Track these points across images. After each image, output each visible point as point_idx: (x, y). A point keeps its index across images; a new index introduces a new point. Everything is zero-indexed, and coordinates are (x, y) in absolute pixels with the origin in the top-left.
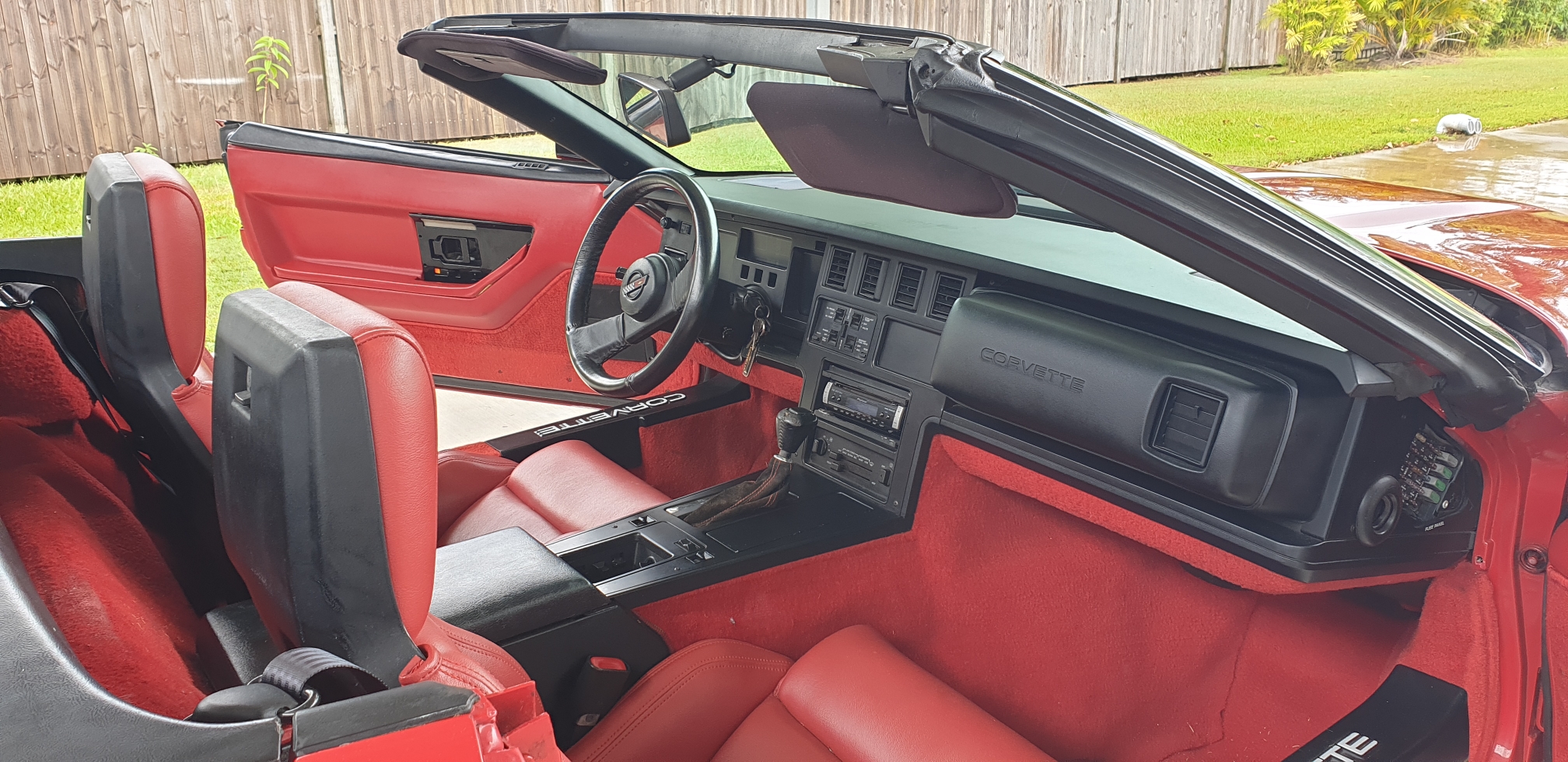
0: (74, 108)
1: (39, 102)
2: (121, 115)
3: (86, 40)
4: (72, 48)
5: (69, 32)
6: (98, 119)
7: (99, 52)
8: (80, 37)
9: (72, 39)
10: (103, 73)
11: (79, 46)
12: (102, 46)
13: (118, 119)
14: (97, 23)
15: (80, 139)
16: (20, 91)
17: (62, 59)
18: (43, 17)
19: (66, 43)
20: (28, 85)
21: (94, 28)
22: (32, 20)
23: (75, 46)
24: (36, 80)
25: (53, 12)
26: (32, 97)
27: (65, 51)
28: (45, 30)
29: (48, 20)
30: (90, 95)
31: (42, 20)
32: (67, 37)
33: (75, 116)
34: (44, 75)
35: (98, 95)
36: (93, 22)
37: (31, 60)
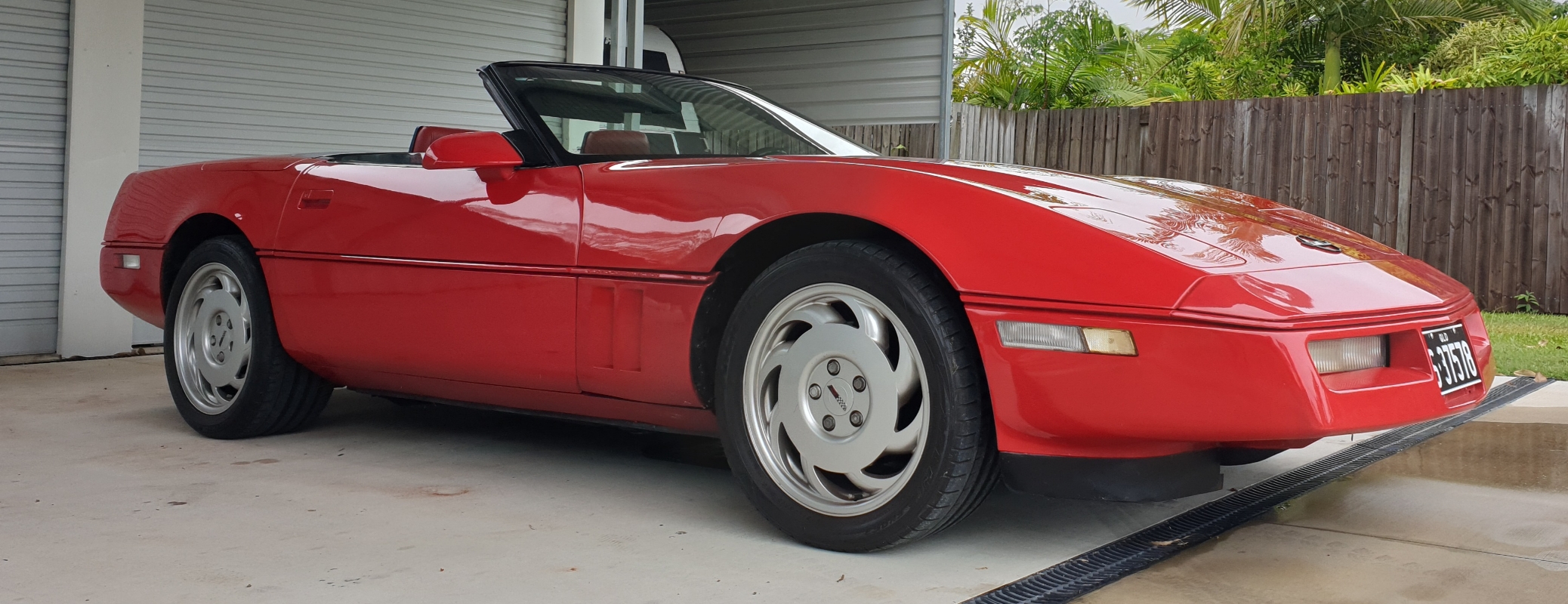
0: (1477, 255)
1: (1451, 248)
2: (1515, 264)
3: (1499, 200)
4: (1486, 206)
5: (1487, 193)
6: (1495, 266)
7: (1508, 210)
8: (1494, 198)
9: (1487, 199)
10: (1507, 227)
11: (1492, 204)
12: (1511, 205)
13: (1512, 269)
14: (1511, 187)
15: (1476, 282)
16: (1438, 238)
17: (1476, 214)
18: (1469, 180)
19: (1482, 202)
20: (1444, 233)
21: (1508, 190)
22: (1460, 183)
23: (1490, 205)
24: (1452, 230)
25: (1477, 177)
26: (1446, 243)
27: (1480, 208)
28: (1468, 191)
29: (1472, 183)
30: (1492, 246)
31: (1468, 183)
32: (1485, 197)
33: (1477, 262)
34: (1459, 227)
35: (1499, 246)
36: (1508, 185)
37: (1452, 214)
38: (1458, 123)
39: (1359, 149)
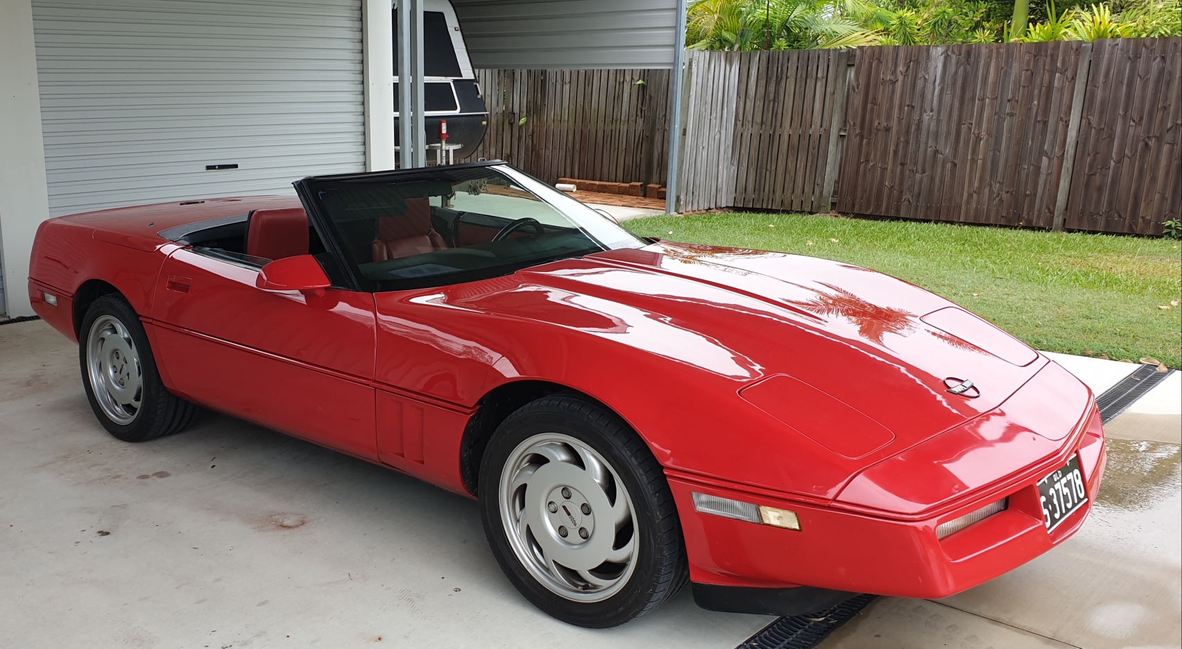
0: (1133, 186)
1: (1109, 180)
2: (1167, 196)
3: (1159, 139)
4: (1147, 144)
5: (1148, 132)
6: (1147, 196)
7: (1166, 148)
8: (1155, 137)
9: (1148, 138)
10: (1163, 163)
11: (1152, 143)
12: (1170, 144)
13: (1163, 198)
14: (1171, 127)
15: (1129, 209)
16: (1099, 171)
17: (1136, 151)
18: (1134, 121)
19: (1143, 140)
20: (1105, 166)
21: (1168, 130)
22: (1124, 123)
23: (1150, 143)
24: (1112, 163)
25: (1141, 118)
26: (1105, 176)
27: (1140, 146)
28: (1131, 131)
29: (1136, 123)
30: (1148, 179)
31: (1132, 123)
32: (1146, 136)
33: (1132, 192)
34: (1119, 162)
35: (1154, 179)
36: (1169, 126)
37: (1114, 150)
38: (1130, 70)
39: (1036, 92)
